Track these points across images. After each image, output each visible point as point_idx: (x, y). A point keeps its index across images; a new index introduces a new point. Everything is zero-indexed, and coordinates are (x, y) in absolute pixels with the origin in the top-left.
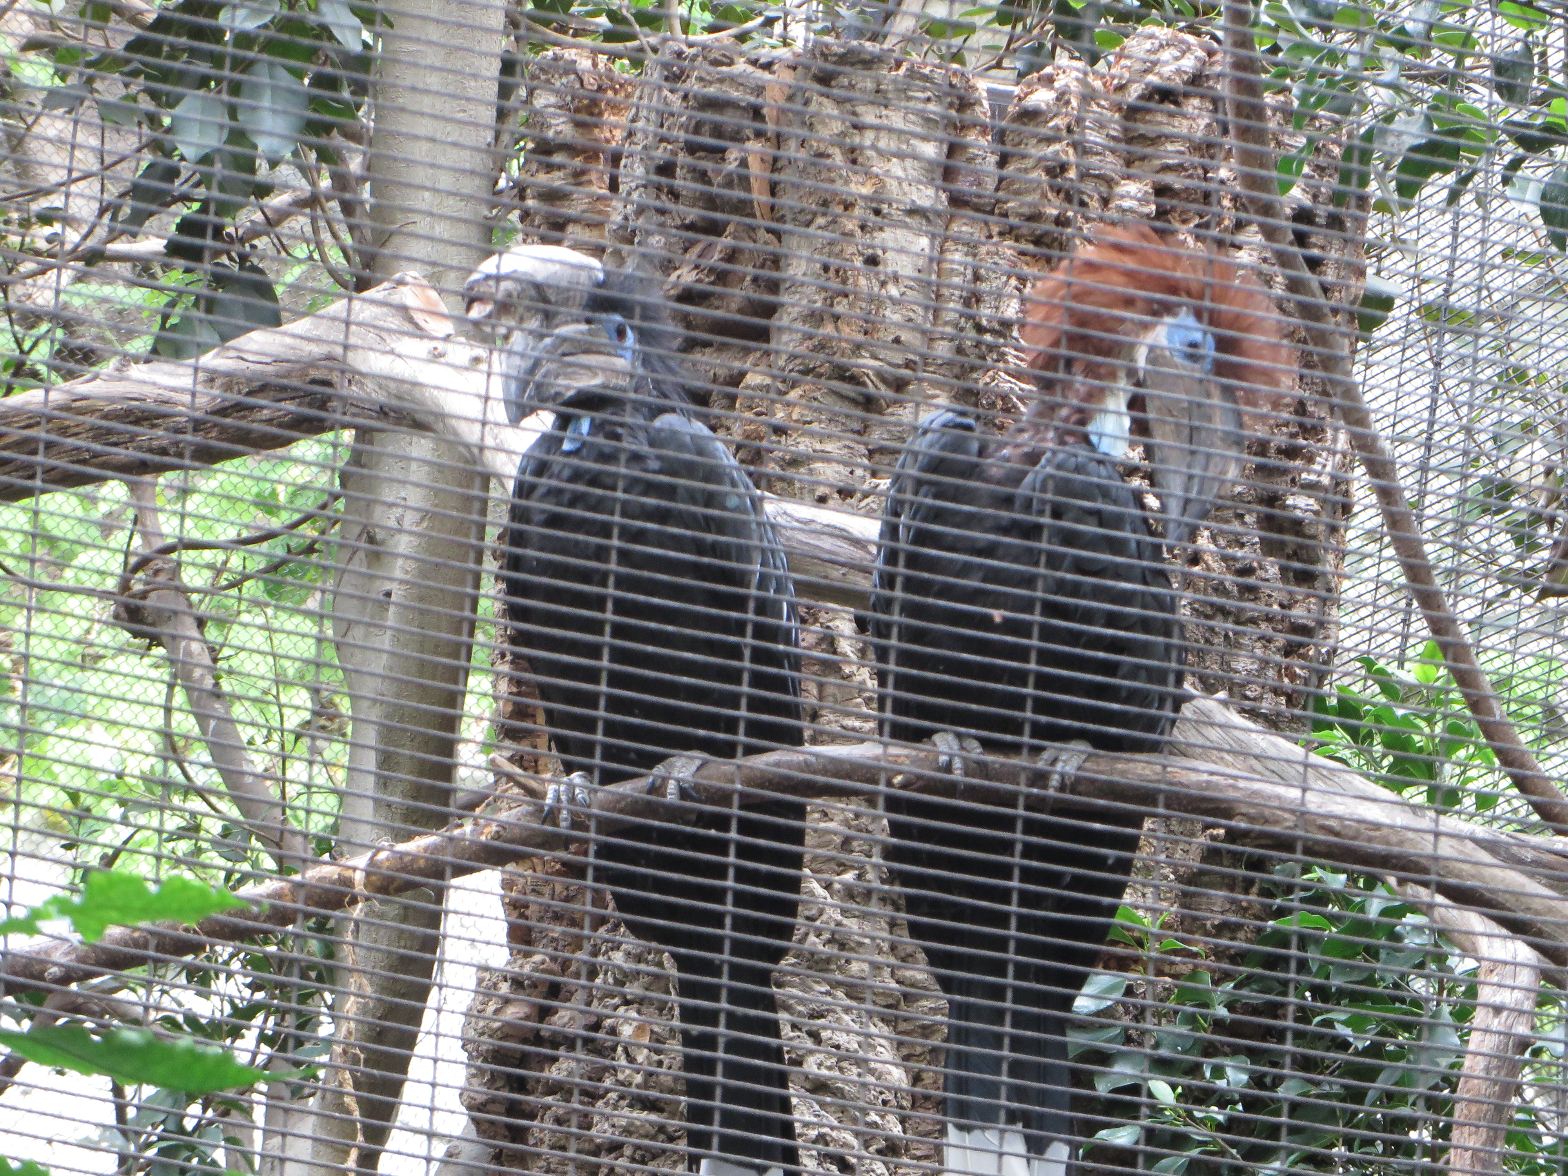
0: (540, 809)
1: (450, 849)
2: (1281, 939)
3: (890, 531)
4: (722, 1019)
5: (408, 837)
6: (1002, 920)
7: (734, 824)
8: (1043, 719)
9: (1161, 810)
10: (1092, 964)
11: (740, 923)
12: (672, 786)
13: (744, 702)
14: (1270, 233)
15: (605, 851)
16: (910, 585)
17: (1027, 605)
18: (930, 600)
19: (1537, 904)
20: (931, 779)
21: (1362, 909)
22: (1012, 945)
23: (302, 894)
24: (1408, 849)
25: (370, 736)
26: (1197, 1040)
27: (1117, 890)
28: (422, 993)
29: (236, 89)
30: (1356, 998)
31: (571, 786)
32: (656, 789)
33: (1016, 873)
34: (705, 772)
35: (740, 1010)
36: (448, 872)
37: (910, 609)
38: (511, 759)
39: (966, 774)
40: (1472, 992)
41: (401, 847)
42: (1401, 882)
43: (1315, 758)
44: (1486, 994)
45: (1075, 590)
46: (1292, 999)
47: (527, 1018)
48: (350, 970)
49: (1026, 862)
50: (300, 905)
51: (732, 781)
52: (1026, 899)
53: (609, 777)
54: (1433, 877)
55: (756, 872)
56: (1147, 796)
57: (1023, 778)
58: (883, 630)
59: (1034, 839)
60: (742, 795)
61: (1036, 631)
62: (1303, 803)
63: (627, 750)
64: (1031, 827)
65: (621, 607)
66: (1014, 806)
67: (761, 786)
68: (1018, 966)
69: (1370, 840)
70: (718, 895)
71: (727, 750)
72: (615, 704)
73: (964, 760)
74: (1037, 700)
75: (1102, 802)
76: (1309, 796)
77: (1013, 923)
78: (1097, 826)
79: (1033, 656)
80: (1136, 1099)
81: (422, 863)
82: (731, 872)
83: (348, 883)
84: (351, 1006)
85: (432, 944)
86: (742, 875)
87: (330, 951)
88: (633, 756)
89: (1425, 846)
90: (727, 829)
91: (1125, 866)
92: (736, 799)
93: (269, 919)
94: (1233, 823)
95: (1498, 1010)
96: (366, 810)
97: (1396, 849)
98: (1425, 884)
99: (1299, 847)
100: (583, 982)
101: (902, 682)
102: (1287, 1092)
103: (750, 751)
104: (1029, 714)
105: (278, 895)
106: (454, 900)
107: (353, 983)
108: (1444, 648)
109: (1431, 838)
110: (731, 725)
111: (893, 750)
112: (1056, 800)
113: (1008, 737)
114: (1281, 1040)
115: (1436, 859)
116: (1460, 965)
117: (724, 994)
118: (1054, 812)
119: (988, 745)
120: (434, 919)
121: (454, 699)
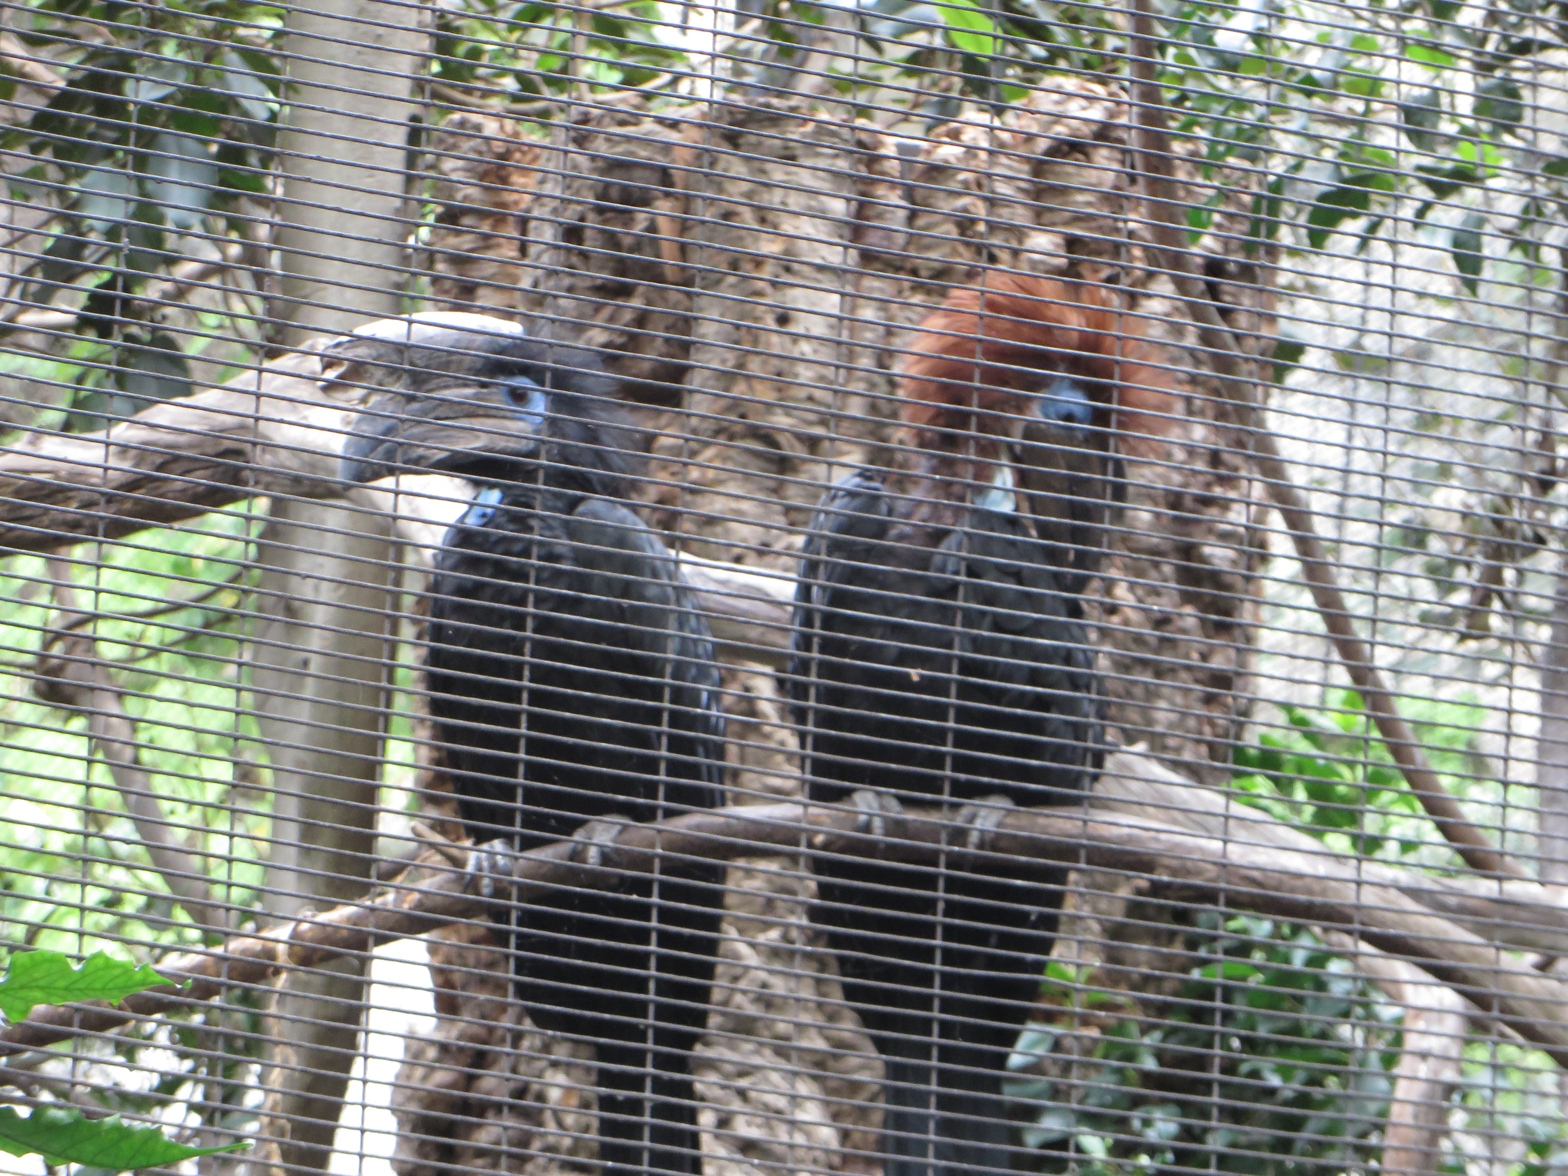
0: (462, 876)
1: (372, 919)
2: (1206, 991)
3: (805, 592)
4: (648, 1083)
5: (330, 906)
6: (926, 978)
7: (656, 889)
8: (962, 776)
9: (1083, 865)
10: (1022, 1021)
11: (664, 988)
12: (593, 853)
13: (663, 766)
14: (1181, 284)
15: (527, 918)
16: (827, 646)
17: (944, 664)
18: (847, 661)
19: (1461, 950)
20: (849, 839)
21: (1287, 960)
22: (936, 1004)
23: (225, 967)
24: (1333, 900)
25: (291, 809)
26: (1125, 1095)
27: (1045, 946)
28: (345, 1064)
29: (141, 162)
30: (1283, 1048)
31: (492, 854)
32: (577, 855)
33: (939, 931)
34: (626, 836)
35: (666, 1075)
36: (371, 941)
37: (827, 670)
38: (433, 827)
39: (887, 833)
40: (1398, 1039)
41: (324, 917)
42: (1326, 930)
43: (1238, 809)
44: (1412, 1042)
45: (993, 647)
46: (1217, 1051)
47: (453, 1086)
48: (277, 1043)
49: (949, 920)
50: (222, 979)
51: (653, 846)
52: (949, 957)
53: (528, 844)
54: (1357, 926)
55: (679, 936)
56: (1068, 852)
57: (944, 836)
58: (801, 691)
59: (956, 897)
60: (663, 858)
61: (953, 689)
62: (1224, 854)
63: (548, 816)
64: (953, 885)
65: (539, 674)
66: (936, 864)
67: (683, 850)
68: (943, 1024)
69: (1292, 890)
70: (641, 960)
71: (644, 815)
72: (534, 772)
73: (885, 819)
74: (956, 758)
75: (1023, 859)
76: (1230, 847)
77: (937, 981)
78: (1019, 882)
79: (952, 714)
80: (1063, 1154)
81: (345, 933)
82: (654, 937)
83: (271, 955)
84: (276, 1077)
85: (354, 1015)
86: (665, 939)
87: (256, 1023)
88: (553, 822)
89: (1348, 896)
90: (649, 894)
91: (1051, 922)
92: (657, 864)
93: (191, 993)
94: (1155, 877)
95: (1424, 1056)
96: (289, 883)
97: (1318, 899)
98: (1349, 933)
99: (1222, 898)
100: (508, 1049)
101: (820, 743)
102: (1216, 1143)
103: (669, 814)
104: (948, 773)
105: (199, 968)
106: (377, 970)
107: (279, 1054)
108: (1365, 694)
109: (1353, 886)
110: (650, 789)
111: (812, 810)
112: (977, 857)
113: (929, 796)
114: (1208, 1092)
115: (1358, 907)
116: (1387, 1012)
117: (649, 1058)
118: (974, 870)
119: (906, 802)
120: (358, 989)
121: (372, 769)
